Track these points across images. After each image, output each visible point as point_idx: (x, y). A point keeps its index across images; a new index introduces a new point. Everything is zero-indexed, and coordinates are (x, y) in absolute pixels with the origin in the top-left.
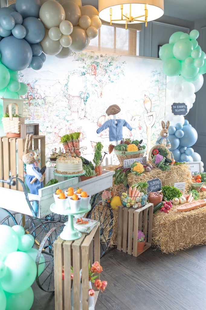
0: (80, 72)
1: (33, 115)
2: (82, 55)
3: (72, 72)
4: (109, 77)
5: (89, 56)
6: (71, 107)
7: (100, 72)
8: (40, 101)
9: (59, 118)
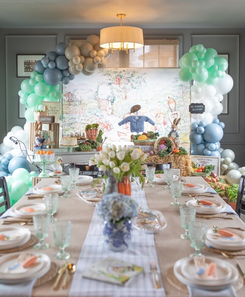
0: (107, 83)
1: (72, 112)
2: (108, 71)
3: (101, 83)
4: (132, 84)
5: (114, 72)
6: (101, 106)
7: (123, 82)
8: (77, 103)
9: (91, 114)
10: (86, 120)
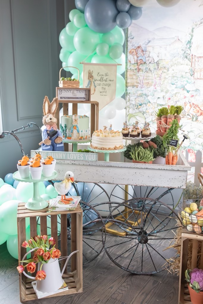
1: (141, 83)
3: (199, 23)
6: (195, 72)
8: (152, 67)
9: (176, 88)
10: (167, 99)
